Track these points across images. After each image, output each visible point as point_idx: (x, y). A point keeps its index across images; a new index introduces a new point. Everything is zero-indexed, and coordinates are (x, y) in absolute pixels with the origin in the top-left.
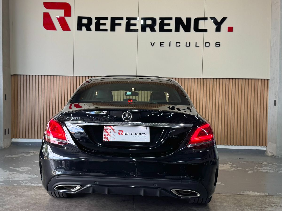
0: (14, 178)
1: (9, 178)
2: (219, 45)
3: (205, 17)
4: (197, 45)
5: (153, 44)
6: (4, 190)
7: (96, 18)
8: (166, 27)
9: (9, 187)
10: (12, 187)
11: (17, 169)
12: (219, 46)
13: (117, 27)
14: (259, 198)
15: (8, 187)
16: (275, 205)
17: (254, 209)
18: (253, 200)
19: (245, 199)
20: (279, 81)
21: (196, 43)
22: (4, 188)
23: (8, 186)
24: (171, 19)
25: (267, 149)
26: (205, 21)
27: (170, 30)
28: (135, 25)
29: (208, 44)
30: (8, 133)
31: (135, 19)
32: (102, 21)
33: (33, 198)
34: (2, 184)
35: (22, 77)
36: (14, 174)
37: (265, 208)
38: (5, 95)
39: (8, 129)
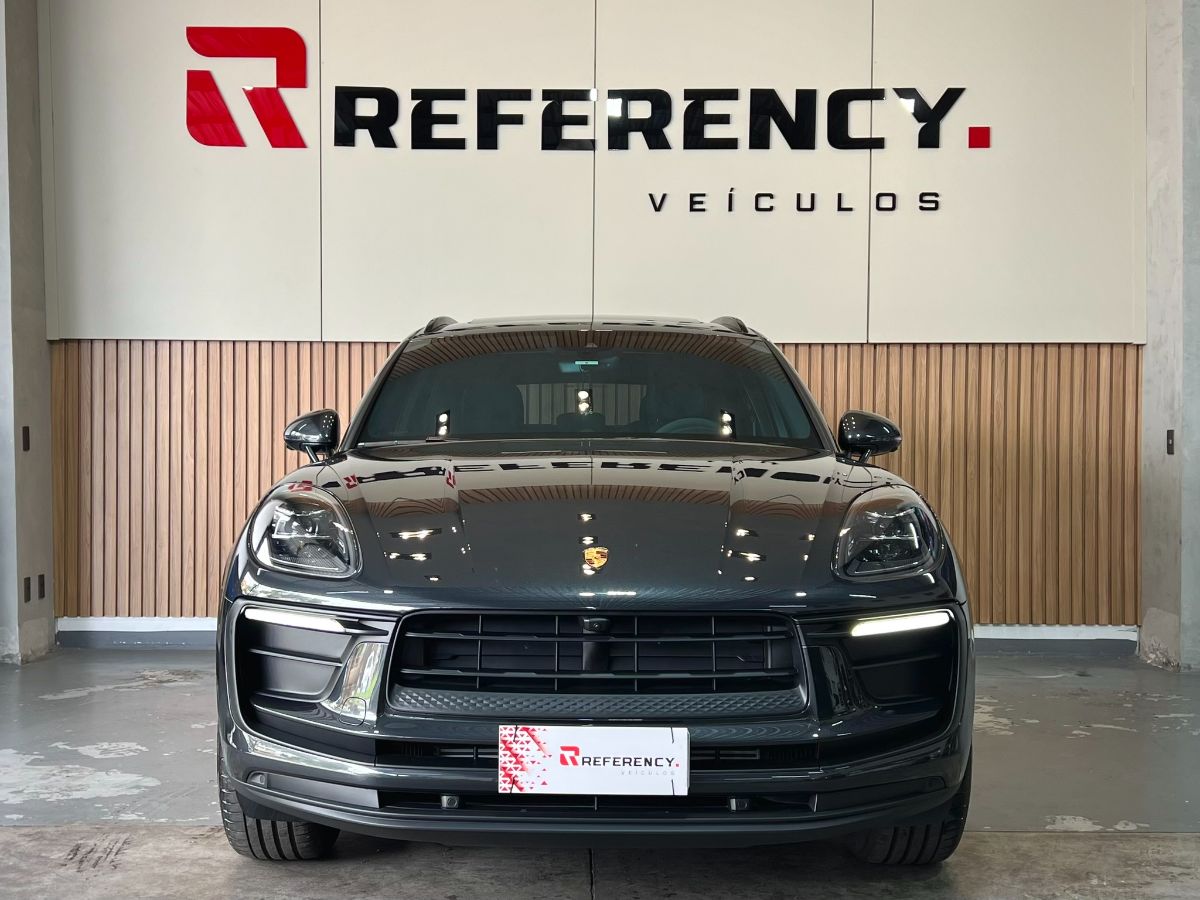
0: (70, 789)
1: (47, 788)
2: (933, 205)
3: (874, 87)
4: (844, 206)
5: (658, 202)
6: (26, 845)
7: (416, 94)
8: (712, 132)
9: (49, 830)
10: (60, 829)
11: (85, 750)
12: (936, 208)
13: (504, 132)
14: (1114, 846)
15: (46, 832)
16: (1180, 870)
17: (1093, 892)
18: (1090, 853)
19: (1059, 851)
20: (1185, 350)
21: (840, 195)
22: (25, 835)
23: (44, 826)
24: (731, 95)
25: (1142, 635)
26: (874, 101)
27: (731, 144)
28: (582, 121)
29: (891, 198)
30: (42, 595)
31: (581, 95)
32: (440, 107)
33: (154, 875)
34: (18, 820)
35: (98, 347)
36: (70, 774)
37: (1141, 885)
38: (26, 430)
39: (41, 578)
